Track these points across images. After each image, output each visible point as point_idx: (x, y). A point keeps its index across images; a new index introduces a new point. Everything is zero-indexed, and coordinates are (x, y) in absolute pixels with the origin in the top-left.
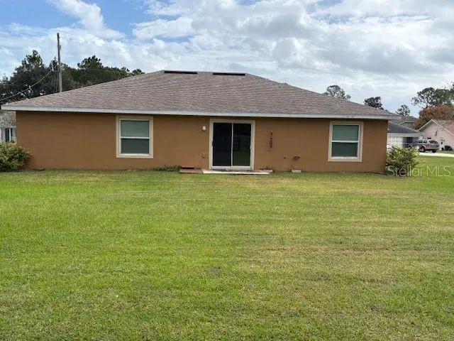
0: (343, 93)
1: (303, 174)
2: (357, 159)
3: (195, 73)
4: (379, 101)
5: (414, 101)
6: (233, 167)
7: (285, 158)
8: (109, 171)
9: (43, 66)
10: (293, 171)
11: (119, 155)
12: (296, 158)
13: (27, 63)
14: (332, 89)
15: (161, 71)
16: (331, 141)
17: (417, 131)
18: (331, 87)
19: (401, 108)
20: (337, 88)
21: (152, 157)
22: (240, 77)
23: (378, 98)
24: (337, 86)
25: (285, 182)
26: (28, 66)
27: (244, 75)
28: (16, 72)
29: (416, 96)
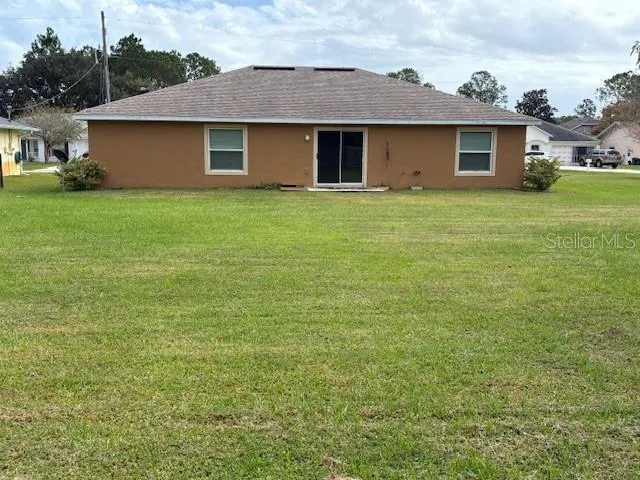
0: (494, 82)
1: (425, 192)
2: (490, 173)
3: (293, 69)
4: (544, 95)
5: (599, 94)
6: (341, 184)
7: (403, 173)
8: (202, 189)
9: (62, 51)
10: (413, 188)
11: (209, 171)
12: (417, 173)
13: (40, 46)
14: (479, 77)
15: (250, 67)
16: (458, 151)
17: (594, 138)
18: (477, 73)
19: (582, 103)
20: (486, 74)
21: (246, 174)
22: (348, 73)
23: (542, 92)
24: (485, 73)
25: (402, 198)
26: (41, 51)
27: (352, 70)
28: (25, 60)
29: (602, 85)
